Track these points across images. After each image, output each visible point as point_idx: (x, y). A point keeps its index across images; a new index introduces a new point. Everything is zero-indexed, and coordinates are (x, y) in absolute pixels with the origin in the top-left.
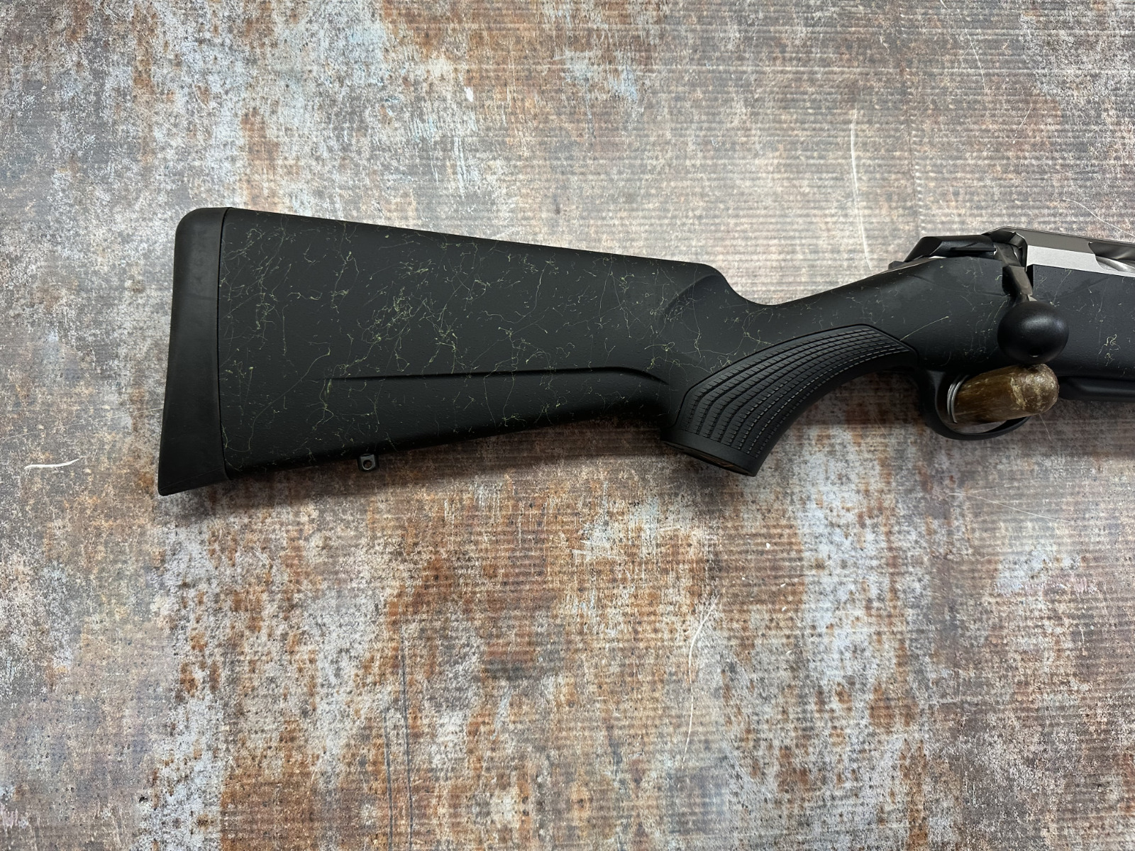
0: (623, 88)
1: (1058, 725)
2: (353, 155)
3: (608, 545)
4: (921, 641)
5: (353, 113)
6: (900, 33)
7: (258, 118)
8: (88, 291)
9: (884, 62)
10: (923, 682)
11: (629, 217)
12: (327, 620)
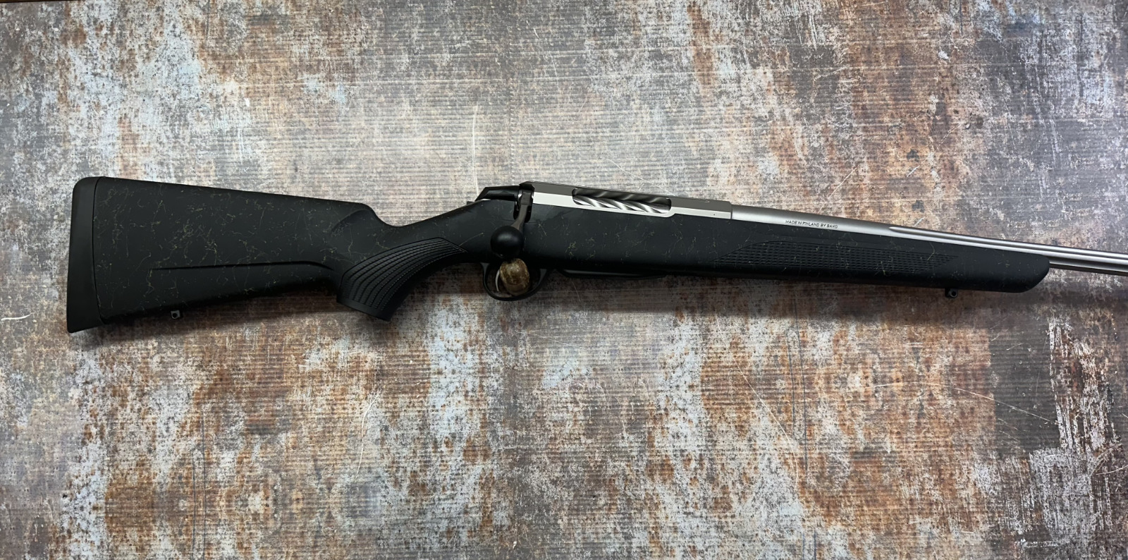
1: (572, 462)
2: (180, 140)
3: (319, 362)
4: (496, 414)
5: (181, 115)
6: (509, 55)
7: (128, 120)
8: (34, 222)
9: (497, 75)
10: (495, 437)
11: (338, 173)
12: (162, 401)
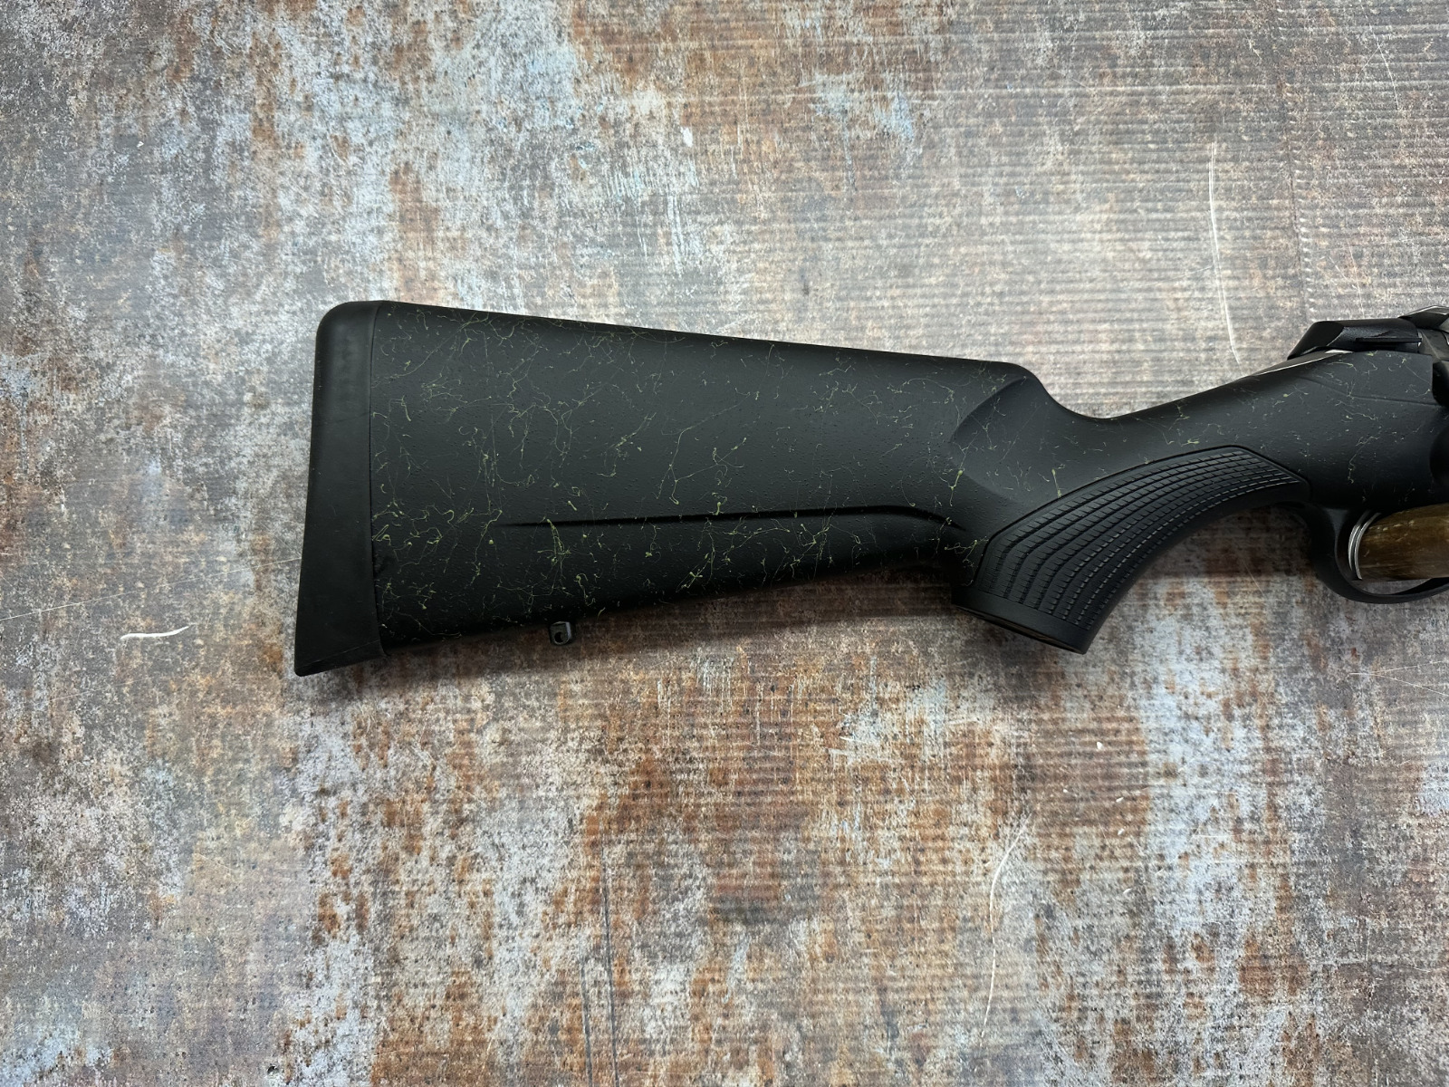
0: (894, 122)
2: (536, 222)
3: (877, 744)
4: (1312, 877)
6: (1277, 34)
7: (412, 176)
8: (197, 408)
9: (1254, 75)
10: (1315, 935)
11: (903, 296)
12: (506, 839)
